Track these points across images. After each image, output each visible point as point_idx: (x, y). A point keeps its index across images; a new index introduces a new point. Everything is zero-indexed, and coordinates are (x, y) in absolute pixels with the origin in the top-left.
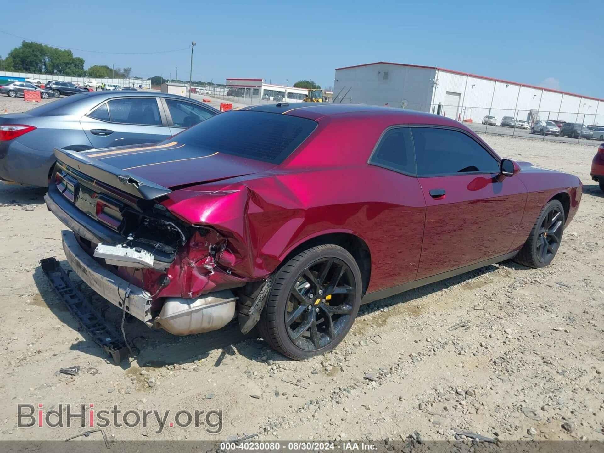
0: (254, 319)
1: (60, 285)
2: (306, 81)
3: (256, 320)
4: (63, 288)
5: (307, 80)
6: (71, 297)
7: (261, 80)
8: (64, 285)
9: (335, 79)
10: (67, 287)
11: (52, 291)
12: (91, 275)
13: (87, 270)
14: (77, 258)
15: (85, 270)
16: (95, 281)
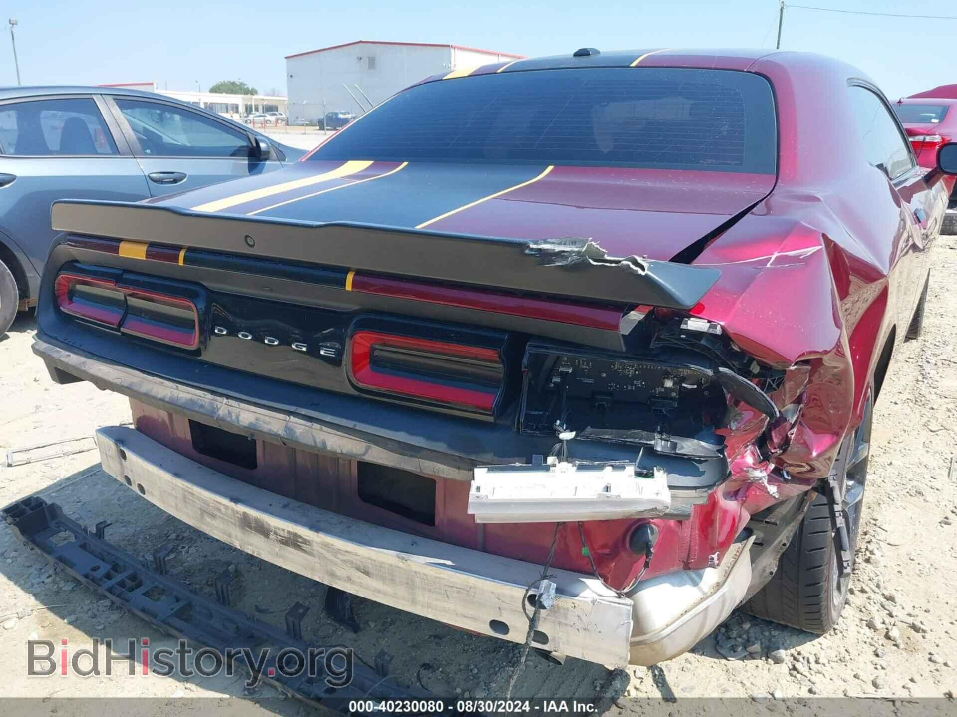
0: (764, 571)
1: (95, 569)
2: (230, 82)
3: (768, 571)
4: (108, 576)
5: (232, 80)
6: (146, 594)
7: (152, 84)
8: (105, 568)
9: (288, 73)
10: (115, 568)
11: (73, 590)
12: (337, 552)
13: (309, 541)
14: (241, 508)
15: (300, 540)
16: (358, 569)
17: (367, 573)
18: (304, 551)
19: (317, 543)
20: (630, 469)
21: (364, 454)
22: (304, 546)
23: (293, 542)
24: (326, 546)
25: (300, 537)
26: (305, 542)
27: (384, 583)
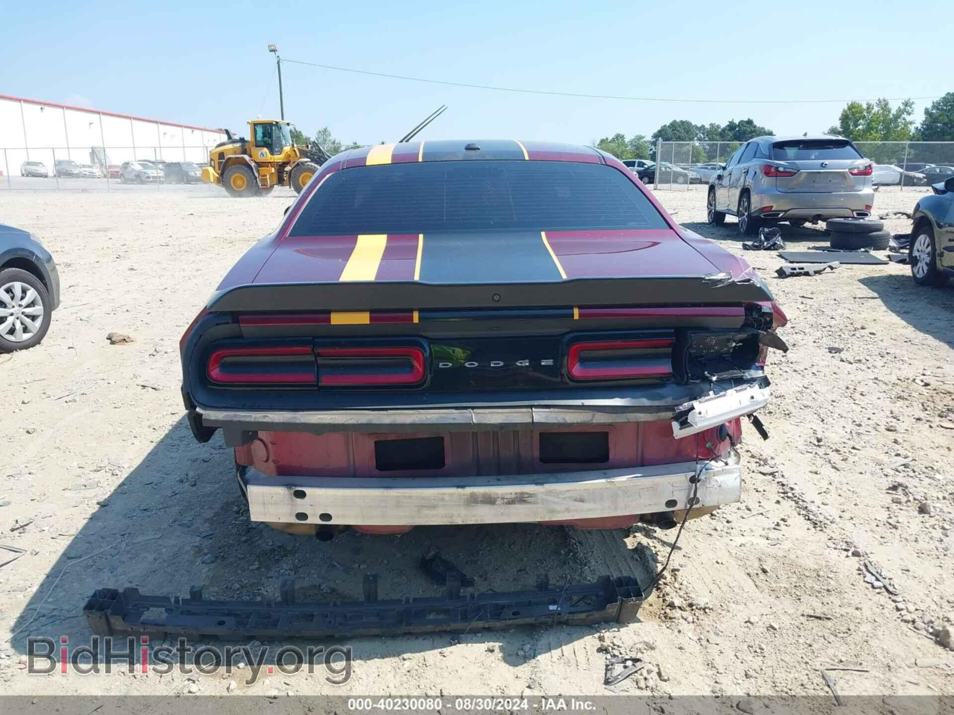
8: (229, 619)
12: (557, 494)
13: (534, 494)
14: (469, 490)
15: (526, 496)
16: (576, 500)
17: (582, 501)
18: (529, 503)
19: (541, 493)
20: (757, 386)
21: (592, 420)
22: (529, 499)
23: (521, 499)
24: (550, 493)
25: (526, 493)
26: (530, 495)
27: (595, 503)
